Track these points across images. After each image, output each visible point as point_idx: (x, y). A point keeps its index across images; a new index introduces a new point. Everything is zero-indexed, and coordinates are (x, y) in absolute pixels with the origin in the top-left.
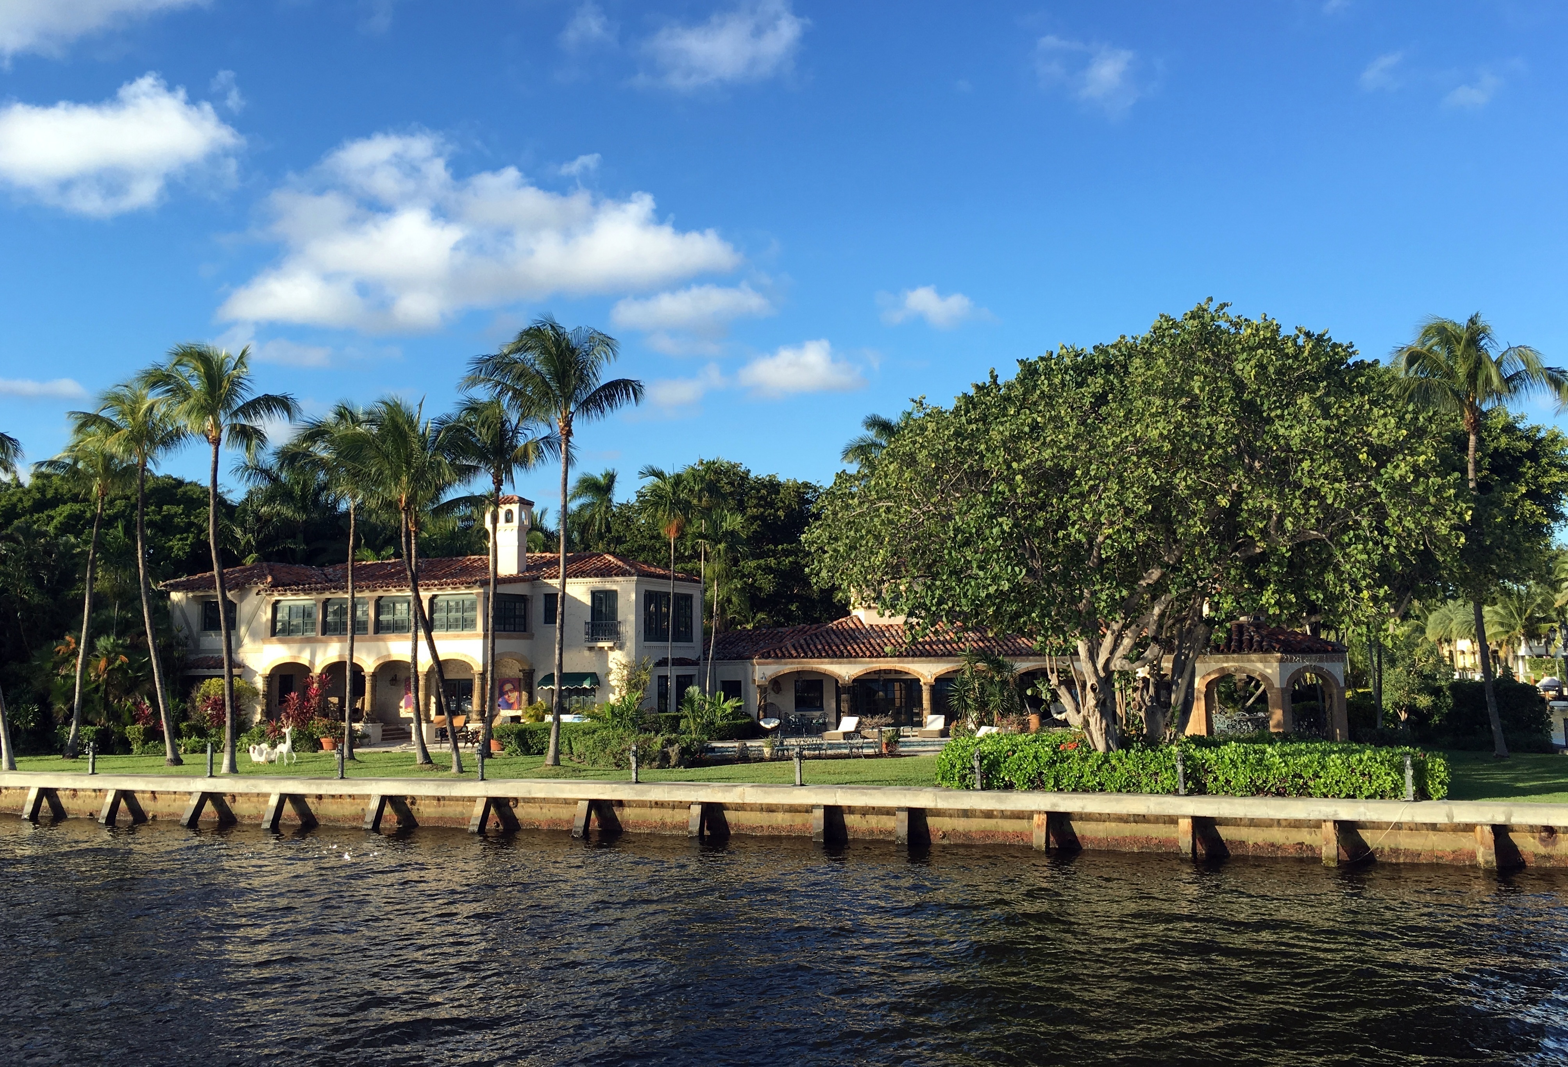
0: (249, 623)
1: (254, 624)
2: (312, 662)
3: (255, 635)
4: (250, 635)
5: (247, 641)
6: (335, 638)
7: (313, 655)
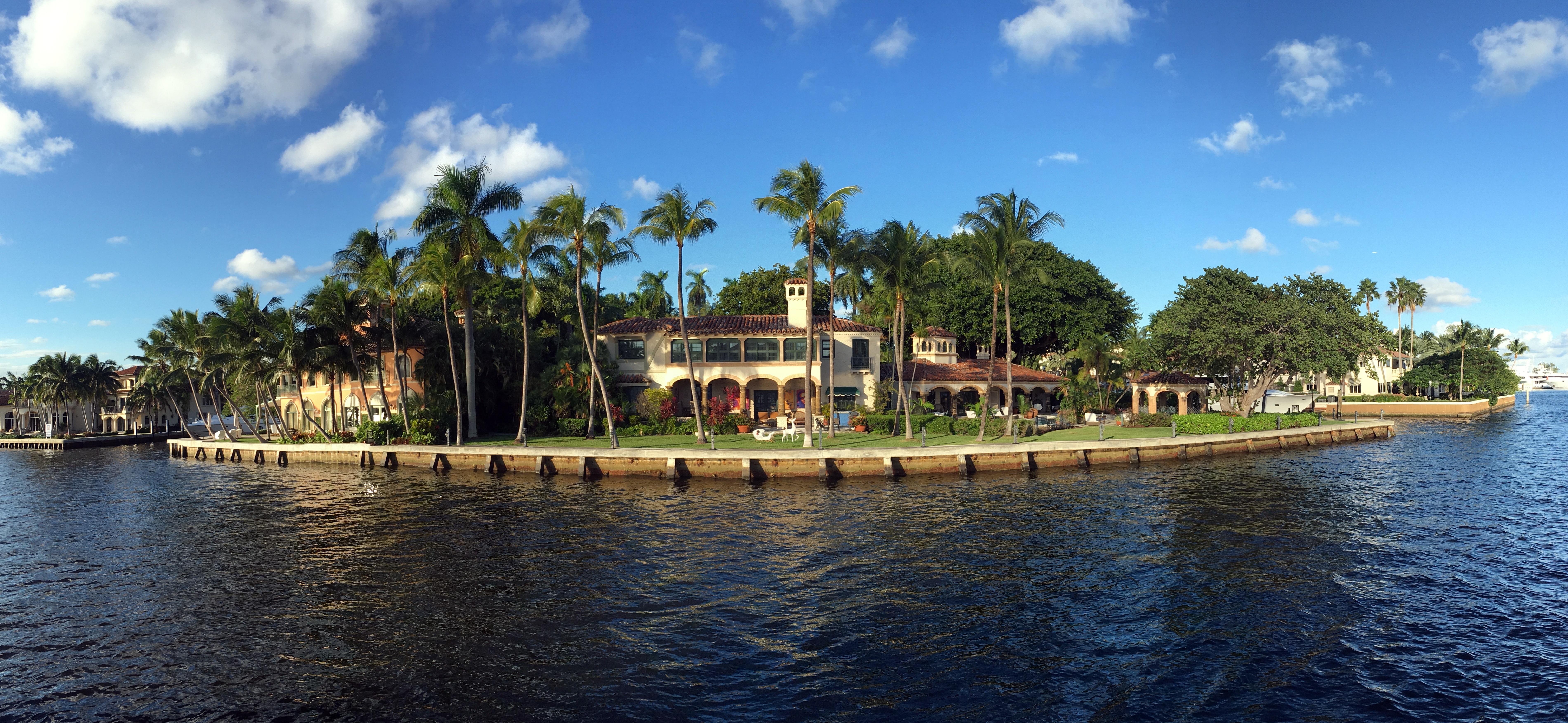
0: (654, 354)
1: (657, 354)
2: (701, 378)
3: (658, 362)
4: (655, 362)
5: (653, 365)
6: (718, 363)
7: (702, 374)
